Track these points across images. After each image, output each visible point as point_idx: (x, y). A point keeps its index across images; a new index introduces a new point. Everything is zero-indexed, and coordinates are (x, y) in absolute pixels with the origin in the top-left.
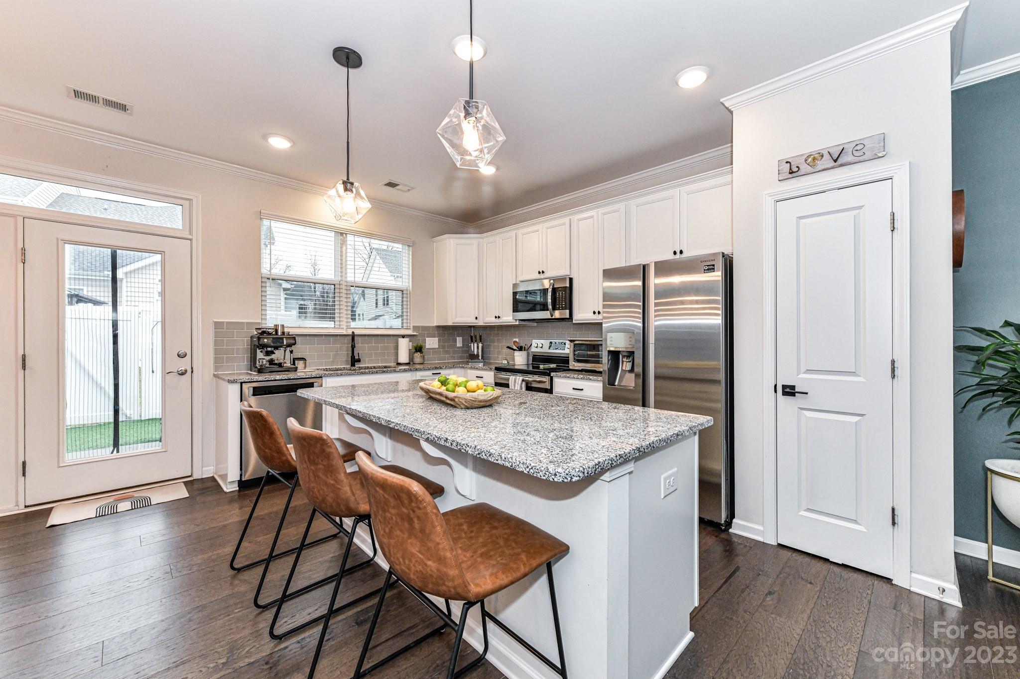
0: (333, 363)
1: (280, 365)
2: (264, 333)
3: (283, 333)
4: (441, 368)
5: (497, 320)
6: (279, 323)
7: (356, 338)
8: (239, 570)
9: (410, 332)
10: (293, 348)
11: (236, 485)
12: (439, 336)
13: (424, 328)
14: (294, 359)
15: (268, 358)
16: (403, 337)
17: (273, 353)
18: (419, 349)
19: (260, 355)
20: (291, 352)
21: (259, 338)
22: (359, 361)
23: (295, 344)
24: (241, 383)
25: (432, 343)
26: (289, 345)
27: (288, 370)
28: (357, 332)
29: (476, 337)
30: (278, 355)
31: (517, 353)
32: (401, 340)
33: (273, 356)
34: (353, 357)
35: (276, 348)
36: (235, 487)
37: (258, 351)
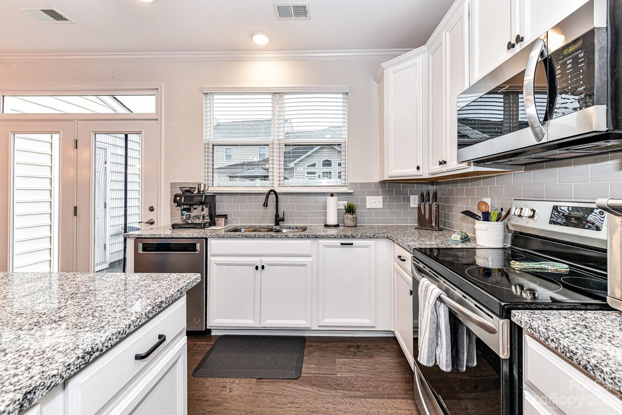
4: (353, 237)
5: (443, 168)
7: (280, 196)
9: (344, 190)
12: (385, 194)
13: (362, 185)
16: (332, 195)
18: (351, 209)
22: (283, 219)
25: (374, 201)
29: (427, 194)
31: (480, 225)
32: (329, 199)
34: (277, 215)
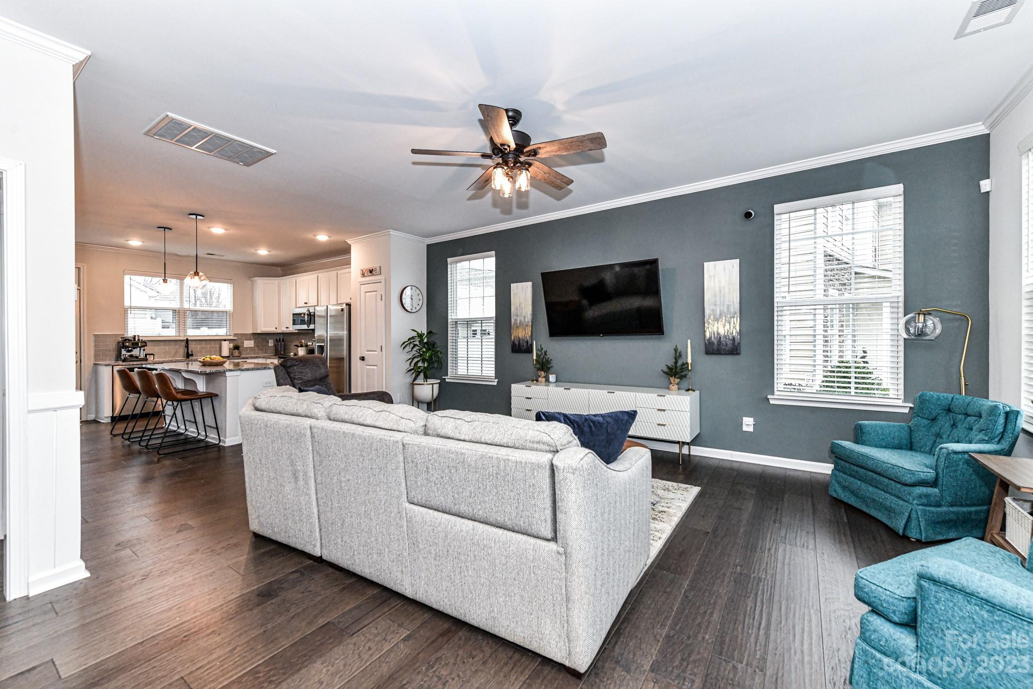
0: (173, 357)
1: (137, 357)
2: (126, 340)
3: (139, 340)
5: (287, 329)
6: (137, 334)
7: (189, 343)
8: (115, 436)
9: (232, 338)
10: (145, 348)
11: (110, 419)
12: (255, 339)
13: (242, 335)
14: (146, 355)
15: (129, 354)
16: (225, 340)
17: (131, 351)
18: (236, 348)
19: (124, 352)
20: (144, 350)
21: (123, 343)
22: (192, 355)
23: (146, 346)
24: (113, 366)
25: (249, 344)
26: (144, 346)
27: (142, 360)
28: (189, 338)
29: (280, 339)
30: (136, 352)
31: (299, 349)
32: (223, 343)
33: (132, 353)
34: (188, 353)
35: (134, 348)
36: (109, 420)
37: (123, 350)
